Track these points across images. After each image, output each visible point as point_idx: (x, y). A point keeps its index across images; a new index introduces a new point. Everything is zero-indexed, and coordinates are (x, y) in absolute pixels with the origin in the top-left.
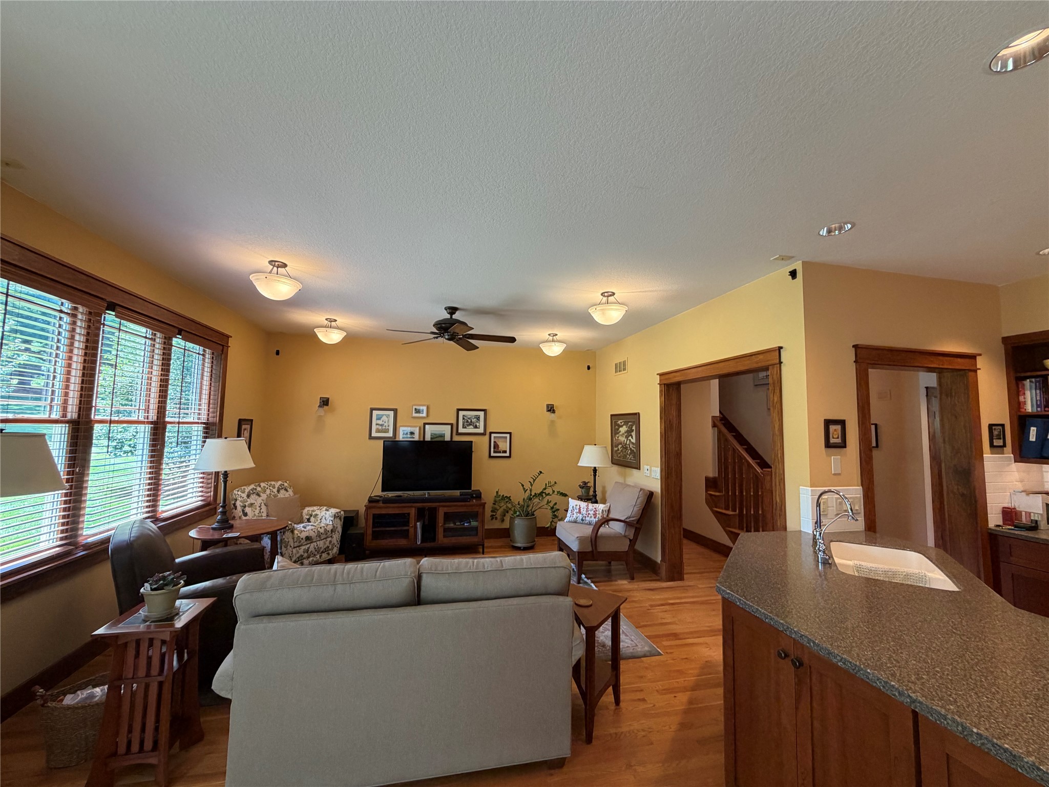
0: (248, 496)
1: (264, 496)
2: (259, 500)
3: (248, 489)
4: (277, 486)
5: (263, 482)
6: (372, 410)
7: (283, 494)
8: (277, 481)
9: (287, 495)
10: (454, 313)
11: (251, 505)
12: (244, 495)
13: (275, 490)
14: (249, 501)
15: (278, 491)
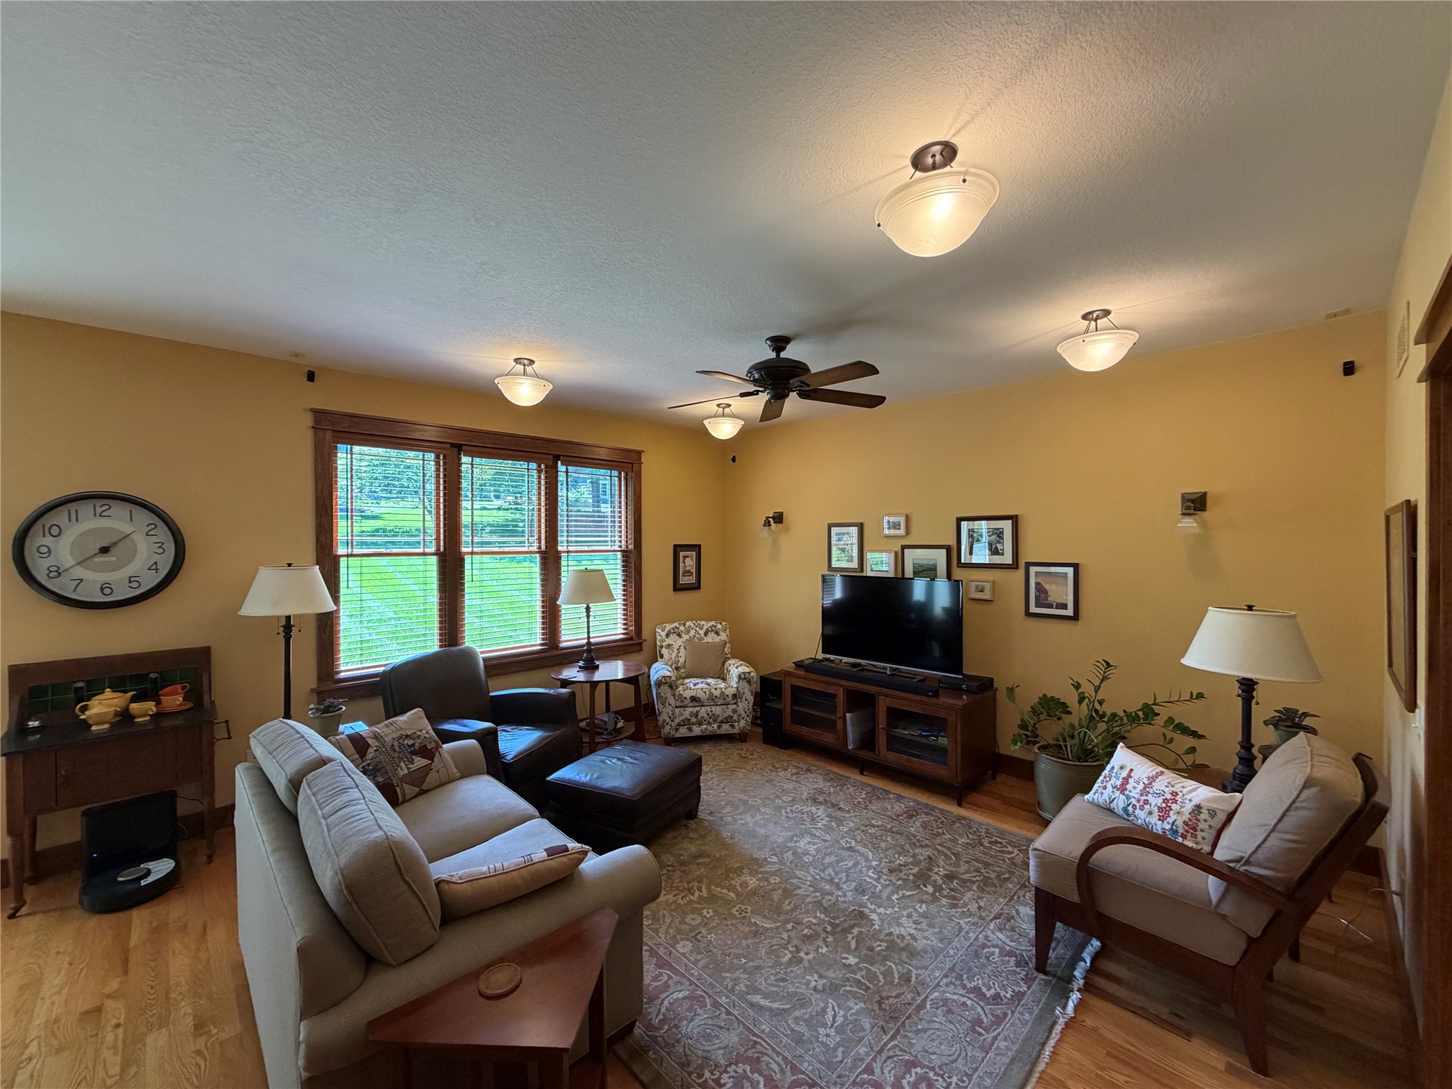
0: (667, 635)
1: (685, 637)
2: (680, 642)
3: (669, 627)
4: (705, 628)
5: (692, 620)
6: (830, 526)
7: (712, 638)
8: (708, 620)
9: (717, 639)
10: (784, 349)
11: (669, 646)
12: (663, 634)
13: (702, 632)
14: (668, 641)
15: (706, 634)
